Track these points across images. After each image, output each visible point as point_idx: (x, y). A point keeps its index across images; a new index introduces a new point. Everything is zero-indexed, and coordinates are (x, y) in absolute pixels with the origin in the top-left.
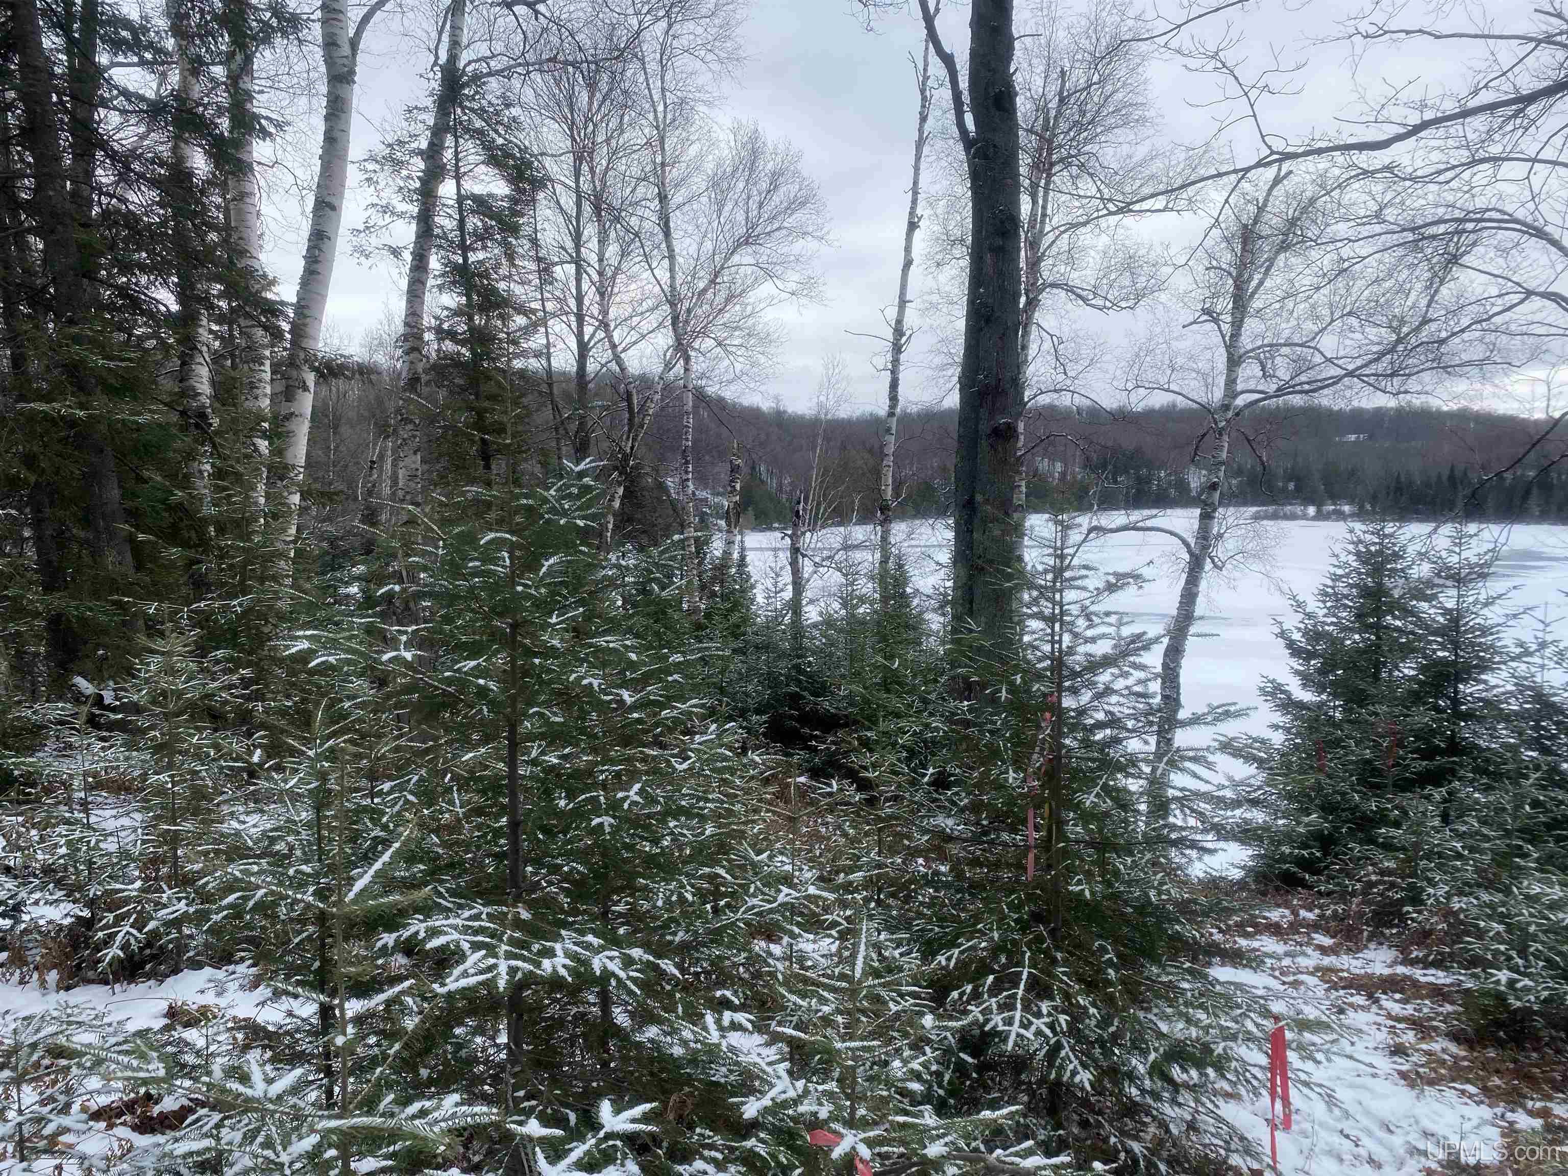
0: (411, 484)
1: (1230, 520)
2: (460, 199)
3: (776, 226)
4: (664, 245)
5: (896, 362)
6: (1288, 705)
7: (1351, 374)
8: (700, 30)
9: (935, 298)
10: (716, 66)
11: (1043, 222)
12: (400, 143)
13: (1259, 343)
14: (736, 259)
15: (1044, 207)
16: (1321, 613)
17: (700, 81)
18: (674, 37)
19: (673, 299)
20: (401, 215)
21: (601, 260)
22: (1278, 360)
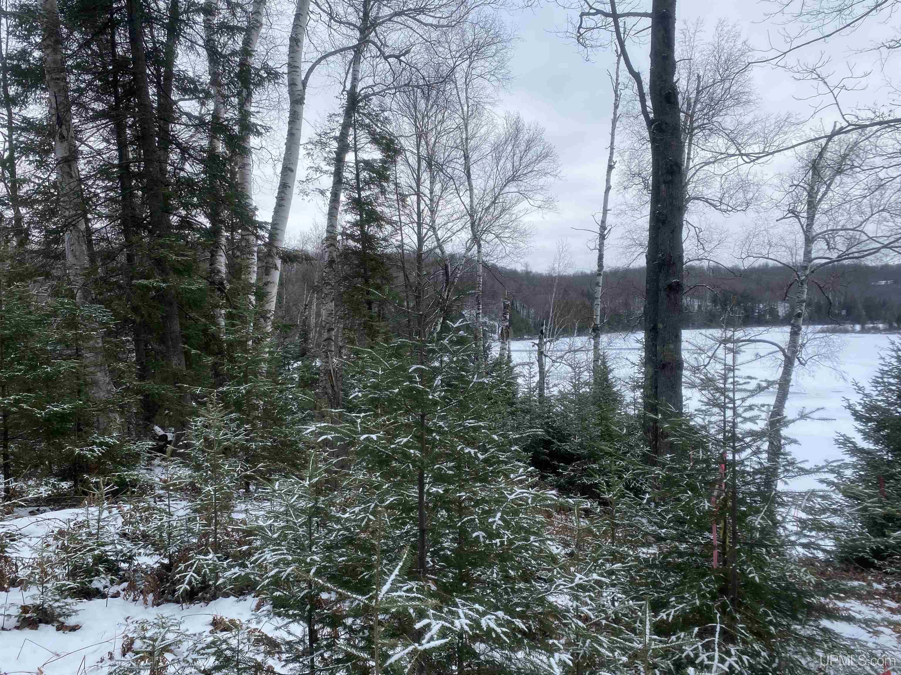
0: (330, 318)
1: (810, 336)
2: (357, 162)
3: (530, 170)
4: (466, 183)
5: (601, 245)
6: (855, 450)
7: (885, 247)
8: (487, 64)
9: (623, 207)
10: (496, 83)
11: (688, 162)
12: (326, 133)
13: (825, 229)
14: (507, 189)
15: (689, 154)
16: (875, 393)
17: (488, 91)
18: (473, 69)
19: (472, 212)
20: (326, 172)
21: (431, 193)
22: (837, 239)
